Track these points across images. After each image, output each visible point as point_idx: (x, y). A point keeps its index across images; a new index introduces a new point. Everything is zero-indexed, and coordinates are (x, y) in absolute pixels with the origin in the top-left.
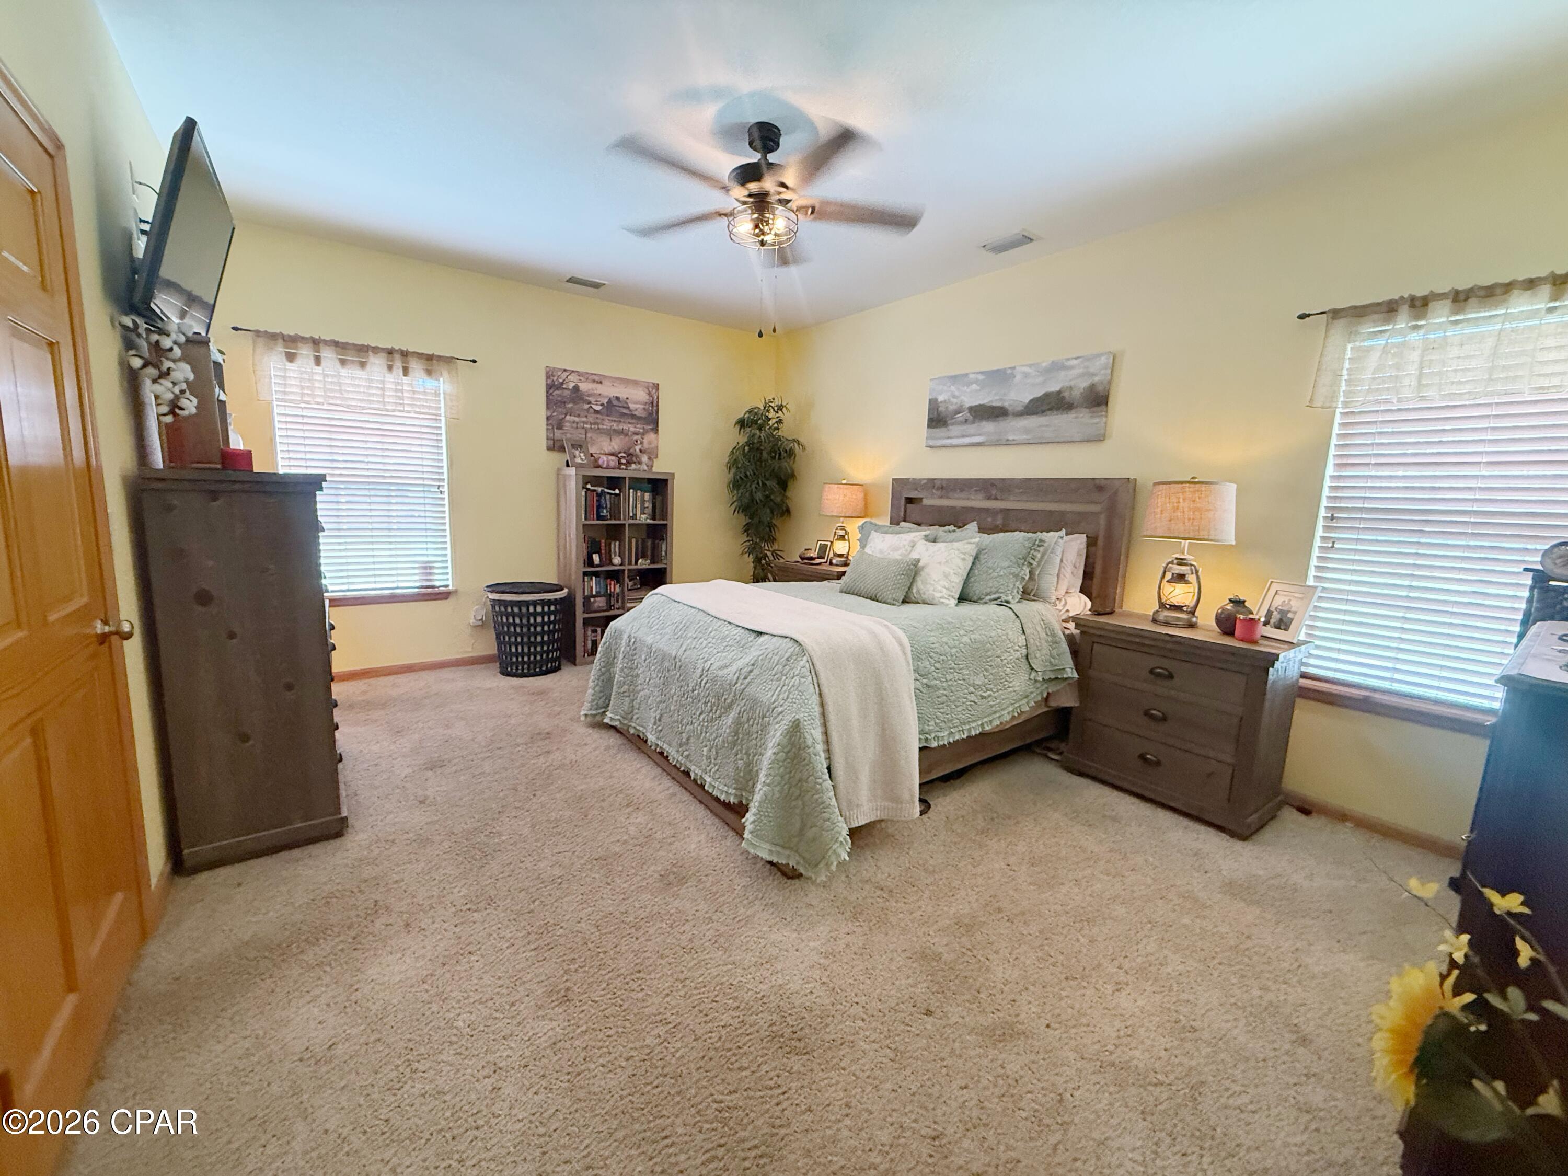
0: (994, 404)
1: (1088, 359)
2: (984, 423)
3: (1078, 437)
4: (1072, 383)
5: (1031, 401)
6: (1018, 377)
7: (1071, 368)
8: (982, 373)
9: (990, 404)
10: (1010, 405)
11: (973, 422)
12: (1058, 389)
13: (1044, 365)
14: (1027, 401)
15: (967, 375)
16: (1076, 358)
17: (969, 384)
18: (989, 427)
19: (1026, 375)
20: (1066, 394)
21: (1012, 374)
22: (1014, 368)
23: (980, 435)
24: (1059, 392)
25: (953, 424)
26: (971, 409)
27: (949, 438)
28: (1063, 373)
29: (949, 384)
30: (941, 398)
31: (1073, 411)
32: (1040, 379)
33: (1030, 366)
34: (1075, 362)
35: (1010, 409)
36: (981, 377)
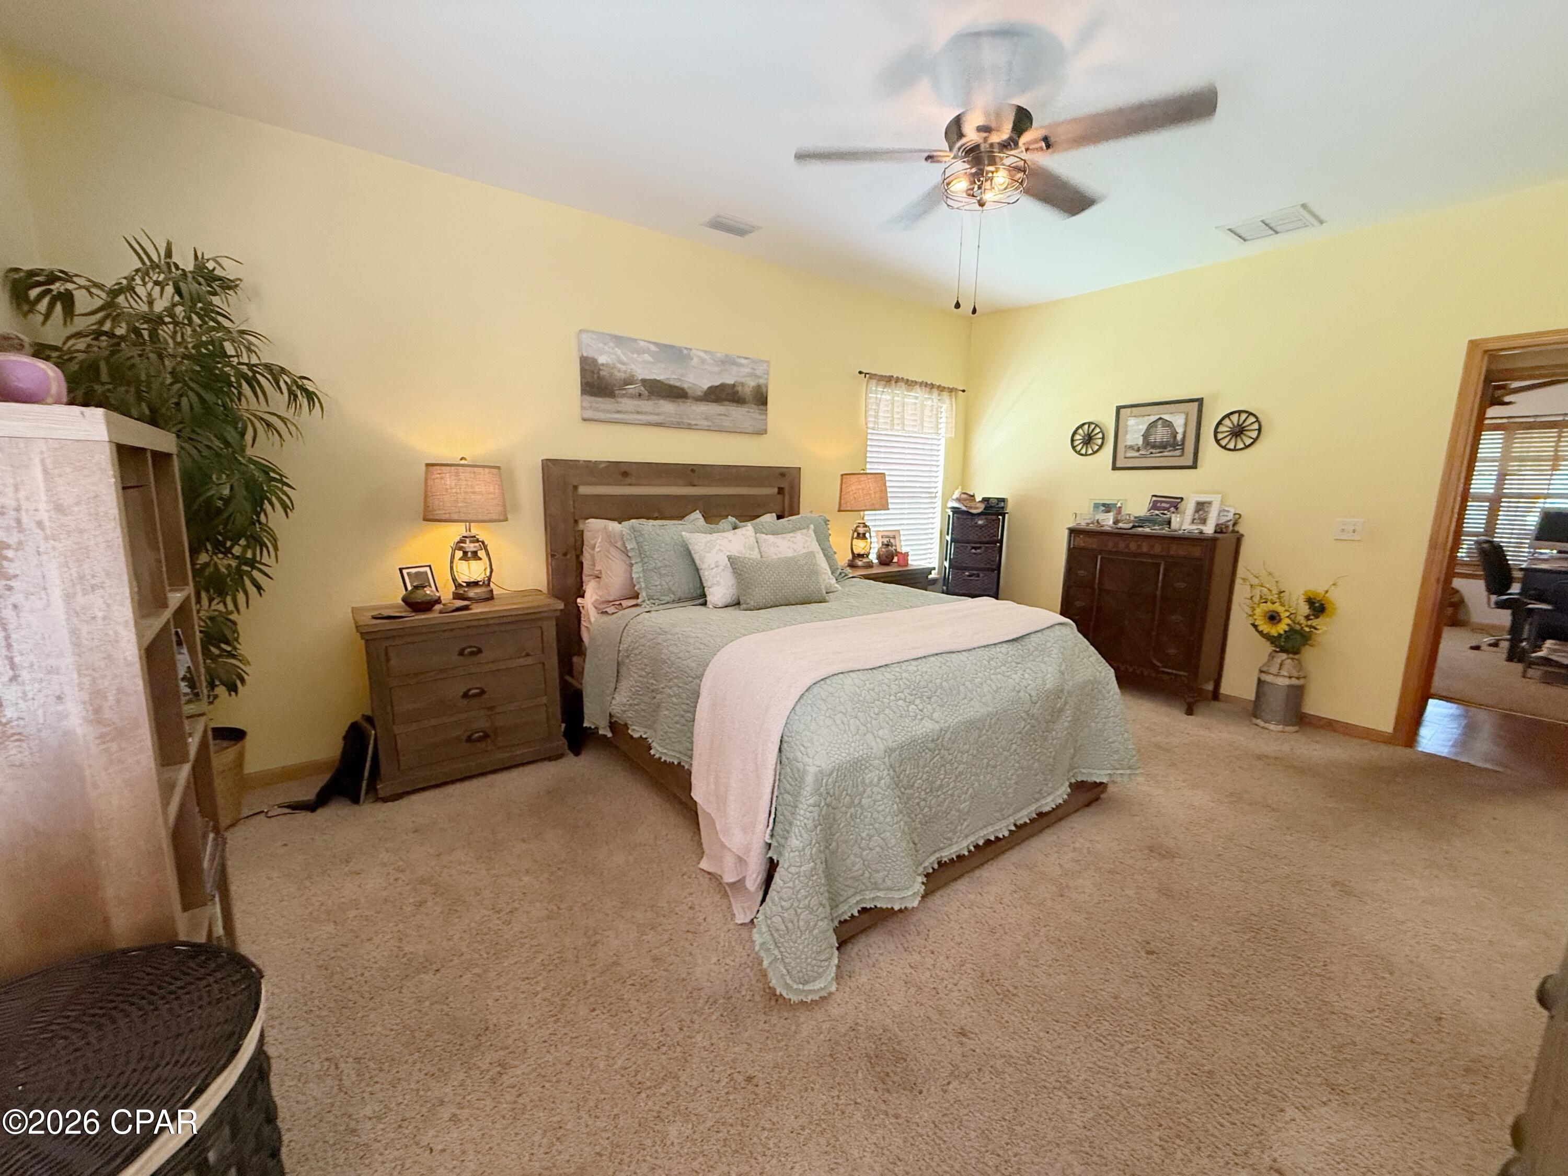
0: (672, 383)
1: (754, 362)
2: (662, 402)
3: (750, 430)
4: (743, 380)
5: (710, 388)
6: (695, 360)
7: (741, 365)
8: (655, 344)
9: (666, 382)
10: (689, 388)
11: (649, 399)
12: (732, 382)
13: (719, 355)
14: (705, 387)
15: (635, 340)
16: (746, 358)
17: (641, 352)
18: (668, 407)
19: (703, 361)
20: (739, 388)
21: (689, 355)
22: (691, 349)
23: (658, 414)
24: (734, 386)
25: (624, 396)
26: (644, 382)
27: (619, 412)
28: (735, 368)
29: (611, 344)
30: (602, 360)
31: (746, 406)
32: (716, 369)
33: (706, 352)
34: (743, 361)
35: (690, 392)
36: (653, 348)
